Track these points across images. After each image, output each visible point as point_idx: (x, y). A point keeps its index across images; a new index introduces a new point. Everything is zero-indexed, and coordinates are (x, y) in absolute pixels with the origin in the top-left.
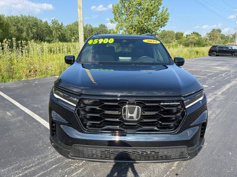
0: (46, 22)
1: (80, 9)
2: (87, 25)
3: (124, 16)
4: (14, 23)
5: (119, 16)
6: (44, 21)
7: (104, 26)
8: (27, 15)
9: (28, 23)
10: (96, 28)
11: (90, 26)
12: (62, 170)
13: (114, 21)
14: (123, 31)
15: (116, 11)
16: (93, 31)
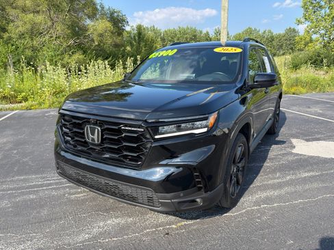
0: (208, 33)
1: (224, 10)
2: (265, 32)
3: (323, 11)
4: (170, 38)
5: (314, 12)
6: (204, 31)
7: (294, 30)
8: (185, 27)
9: (186, 36)
10: (280, 35)
11: (270, 32)
12: (70, 190)
13: (303, 20)
14: (318, 36)
15: (309, 4)
16: (273, 40)
